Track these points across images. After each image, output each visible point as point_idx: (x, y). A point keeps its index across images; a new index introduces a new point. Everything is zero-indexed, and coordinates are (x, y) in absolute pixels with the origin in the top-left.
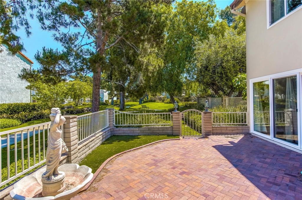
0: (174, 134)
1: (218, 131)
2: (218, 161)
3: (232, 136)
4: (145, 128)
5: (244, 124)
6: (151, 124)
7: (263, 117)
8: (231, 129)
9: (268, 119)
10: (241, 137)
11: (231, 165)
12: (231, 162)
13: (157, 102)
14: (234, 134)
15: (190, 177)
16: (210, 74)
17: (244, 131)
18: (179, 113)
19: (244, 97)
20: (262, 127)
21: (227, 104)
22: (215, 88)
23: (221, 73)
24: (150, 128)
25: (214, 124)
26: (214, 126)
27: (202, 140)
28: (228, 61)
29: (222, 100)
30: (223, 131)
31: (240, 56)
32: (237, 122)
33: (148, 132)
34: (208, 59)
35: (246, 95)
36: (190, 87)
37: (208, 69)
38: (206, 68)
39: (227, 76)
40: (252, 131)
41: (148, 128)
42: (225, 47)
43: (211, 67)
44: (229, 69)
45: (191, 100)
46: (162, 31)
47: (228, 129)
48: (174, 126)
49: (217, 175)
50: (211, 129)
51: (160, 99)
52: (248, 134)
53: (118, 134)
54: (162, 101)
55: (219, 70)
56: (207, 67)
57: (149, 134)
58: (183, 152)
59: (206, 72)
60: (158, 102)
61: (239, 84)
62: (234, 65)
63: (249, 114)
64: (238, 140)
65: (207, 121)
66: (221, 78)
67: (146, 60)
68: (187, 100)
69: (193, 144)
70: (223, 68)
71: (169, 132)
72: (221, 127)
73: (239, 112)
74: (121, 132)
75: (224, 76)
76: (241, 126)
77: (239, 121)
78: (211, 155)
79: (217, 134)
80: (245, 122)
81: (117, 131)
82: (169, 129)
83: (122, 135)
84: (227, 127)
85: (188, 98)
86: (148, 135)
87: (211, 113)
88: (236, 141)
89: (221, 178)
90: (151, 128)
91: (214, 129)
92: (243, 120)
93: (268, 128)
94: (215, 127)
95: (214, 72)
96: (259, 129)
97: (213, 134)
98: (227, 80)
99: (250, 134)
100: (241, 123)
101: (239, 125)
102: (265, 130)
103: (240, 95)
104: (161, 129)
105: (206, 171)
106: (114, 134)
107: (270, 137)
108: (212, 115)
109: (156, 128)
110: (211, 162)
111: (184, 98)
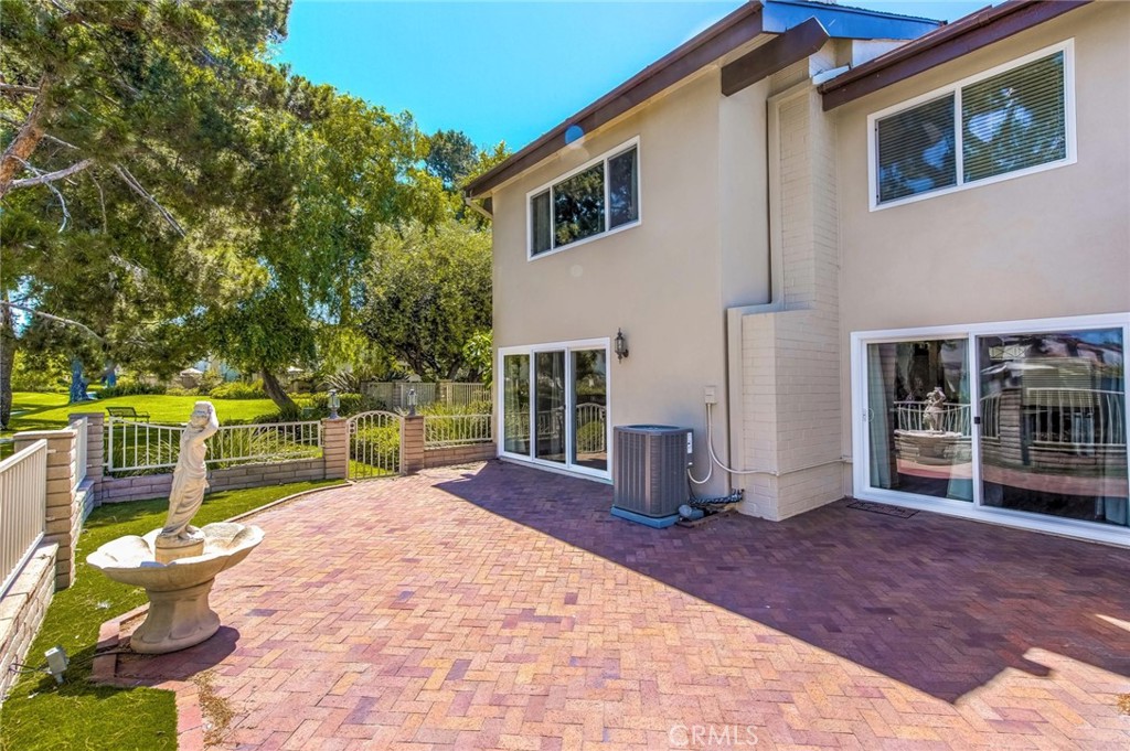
0: (327, 477)
1: (437, 459)
2: (449, 505)
3: (465, 466)
4: (236, 468)
5: (487, 439)
6: (254, 457)
7: (519, 424)
8: (462, 451)
9: (527, 428)
10: (482, 465)
11: (473, 506)
12: (472, 502)
13: (171, 394)
14: (468, 463)
15: (408, 532)
16: (407, 321)
17: (486, 454)
18: (345, 421)
19: (487, 384)
20: (517, 443)
21: (449, 400)
22: (413, 356)
23: (434, 322)
24: (252, 467)
25: (428, 443)
26: (427, 449)
27: (407, 480)
28: (449, 295)
29: (438, 389)
30: (447, 458)
31: (475, 286)
32: (473, 436)
33: (246, 478)
34: (401, 280)
35: (490, 379)
36: (332, 348)
37: (401, 307)
38: (396, 303)
39: (447, 330)
40: (501, 452)
41: (247, 468)
42: (444, 261)
43: (408, 304)
44: (452, 314)
45: (325, 389)
46: (287, 194)
47: (457, 452)
48: (327, 458)
49: (454, 520)
50: (421, 456)
51: (190, 383)
52: (494, 460)
53: (127, 499)
54: (196, 390)
55: (429, 312)
56: (399, 301)
57: (249, 485)
58: (373, 504)
59: (396, 314)
60: (178, 394)
61: (479, 354)
62: (463, 305)
63: (496, 419)
64: (478, 470)
65: (413, 439)
66: (434, 335)
67: (210, 258)
68: (308, 388)
69: (390, 489)
70: (438, 308)
71: (315, 472)
72: (443, 450)
73: (475, 417)
74: (138, 490)
75: (441, 329)
76: (481, 445)
77: (479, 435)
78: (434, 500)
79: (434, 466)
80: (489, 436)
81: (121, 488)
82: (314, 465)
83: (143, 501)
84: (454, 449)
85: (311, 381)
86: (247, 488)
87: (422, 418)
88: (475, 473)
89: (462, 522)
90: (256, 466)
91: (428, 454)
92: (486, 429)
93: (527, 443)
94: (430, 451)
95: (416, 314)
96: (513, 448)
97: (426, 467)
98: (446, 339)
99: (498, 459)
100: (481, 439)
101: (476, 442)
102: (523, 448)
103: (474, 376)
104: (287, 468)
105: (435, 520)
106: (104, 501)
107: (530, 460)
108: (425, 423)
109: (274, 465)
110: (439, 507)
111: (298, 380)
